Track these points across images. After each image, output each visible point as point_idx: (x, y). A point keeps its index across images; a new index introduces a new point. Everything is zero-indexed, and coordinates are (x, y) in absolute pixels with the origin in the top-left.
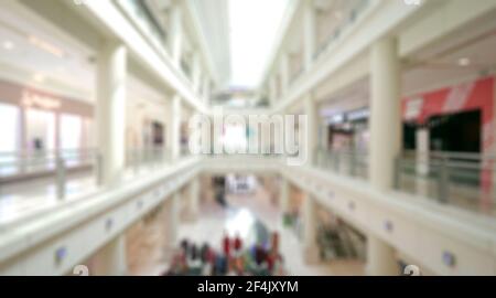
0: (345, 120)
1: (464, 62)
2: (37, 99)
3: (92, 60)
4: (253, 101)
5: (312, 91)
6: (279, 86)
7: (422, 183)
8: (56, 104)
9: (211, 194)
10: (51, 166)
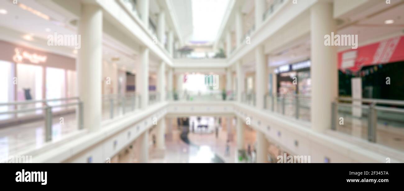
0: (291, 70)
1: (389, 22)
2: (26, 55)
3: (74, 22)
4: (212, 54)
5: (262, 46)
6: (234, 41)
7: (357, 123)
8: (43, 59)
9: (176, 133)
10: (39, 112)
